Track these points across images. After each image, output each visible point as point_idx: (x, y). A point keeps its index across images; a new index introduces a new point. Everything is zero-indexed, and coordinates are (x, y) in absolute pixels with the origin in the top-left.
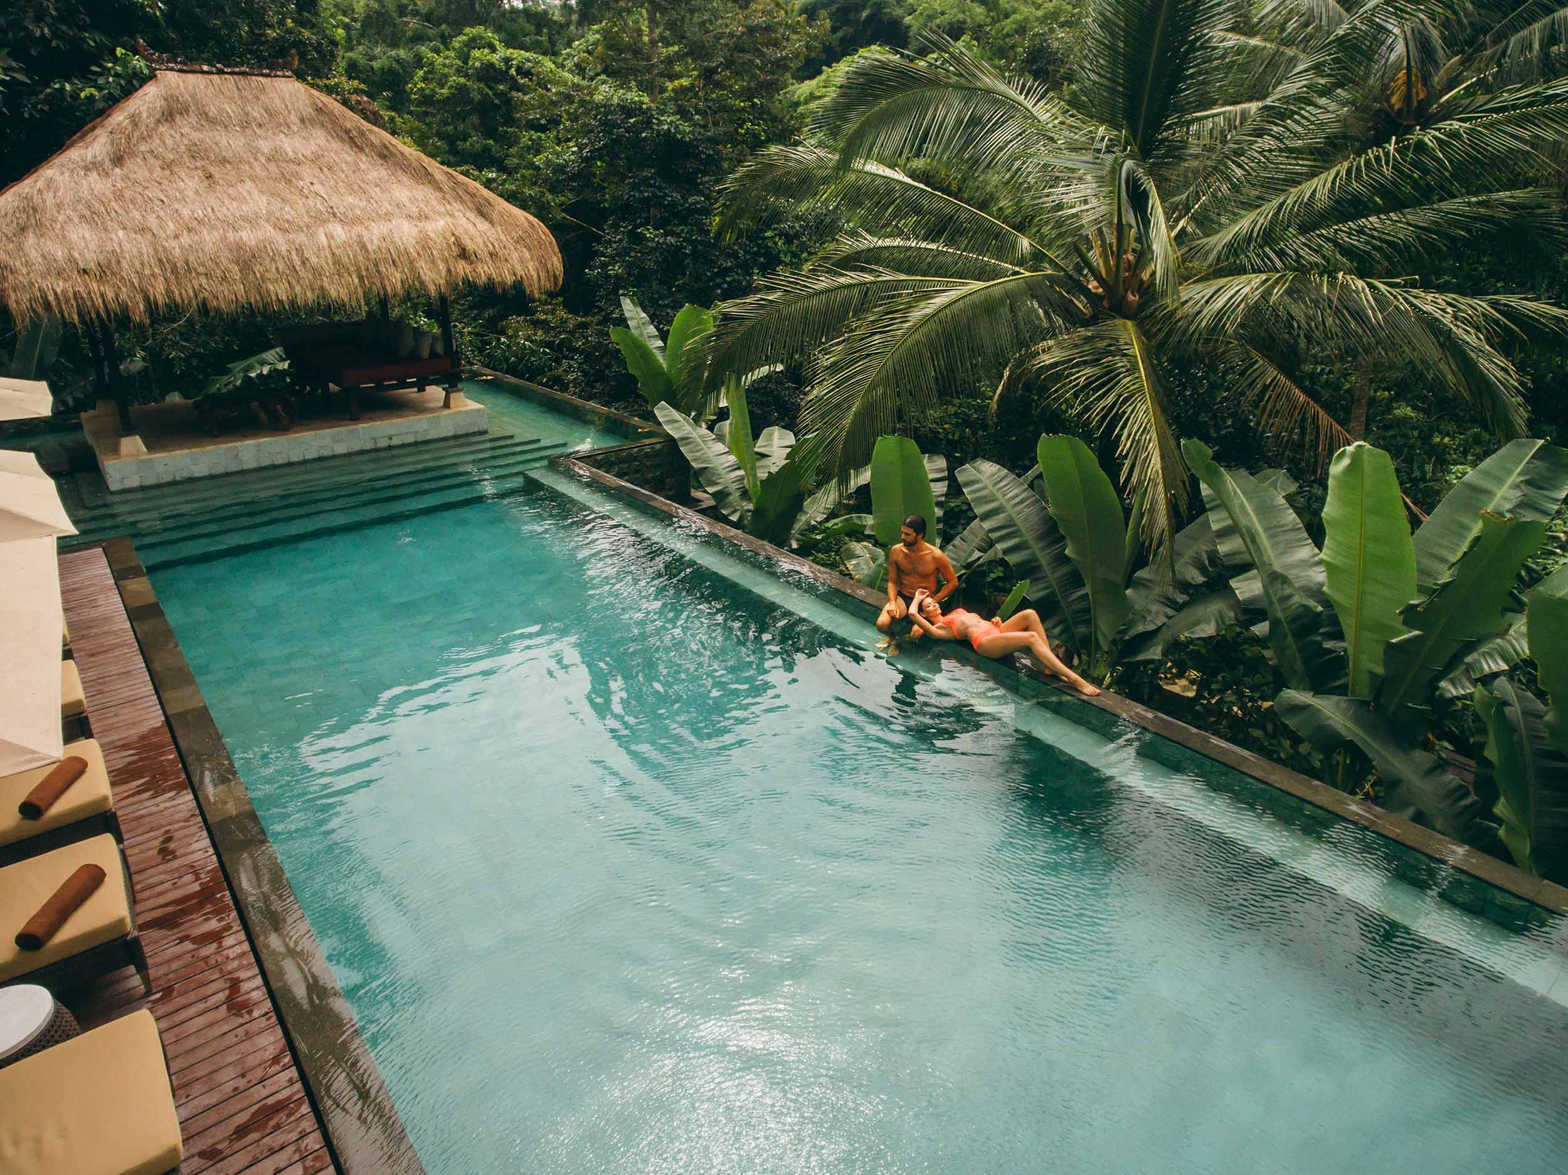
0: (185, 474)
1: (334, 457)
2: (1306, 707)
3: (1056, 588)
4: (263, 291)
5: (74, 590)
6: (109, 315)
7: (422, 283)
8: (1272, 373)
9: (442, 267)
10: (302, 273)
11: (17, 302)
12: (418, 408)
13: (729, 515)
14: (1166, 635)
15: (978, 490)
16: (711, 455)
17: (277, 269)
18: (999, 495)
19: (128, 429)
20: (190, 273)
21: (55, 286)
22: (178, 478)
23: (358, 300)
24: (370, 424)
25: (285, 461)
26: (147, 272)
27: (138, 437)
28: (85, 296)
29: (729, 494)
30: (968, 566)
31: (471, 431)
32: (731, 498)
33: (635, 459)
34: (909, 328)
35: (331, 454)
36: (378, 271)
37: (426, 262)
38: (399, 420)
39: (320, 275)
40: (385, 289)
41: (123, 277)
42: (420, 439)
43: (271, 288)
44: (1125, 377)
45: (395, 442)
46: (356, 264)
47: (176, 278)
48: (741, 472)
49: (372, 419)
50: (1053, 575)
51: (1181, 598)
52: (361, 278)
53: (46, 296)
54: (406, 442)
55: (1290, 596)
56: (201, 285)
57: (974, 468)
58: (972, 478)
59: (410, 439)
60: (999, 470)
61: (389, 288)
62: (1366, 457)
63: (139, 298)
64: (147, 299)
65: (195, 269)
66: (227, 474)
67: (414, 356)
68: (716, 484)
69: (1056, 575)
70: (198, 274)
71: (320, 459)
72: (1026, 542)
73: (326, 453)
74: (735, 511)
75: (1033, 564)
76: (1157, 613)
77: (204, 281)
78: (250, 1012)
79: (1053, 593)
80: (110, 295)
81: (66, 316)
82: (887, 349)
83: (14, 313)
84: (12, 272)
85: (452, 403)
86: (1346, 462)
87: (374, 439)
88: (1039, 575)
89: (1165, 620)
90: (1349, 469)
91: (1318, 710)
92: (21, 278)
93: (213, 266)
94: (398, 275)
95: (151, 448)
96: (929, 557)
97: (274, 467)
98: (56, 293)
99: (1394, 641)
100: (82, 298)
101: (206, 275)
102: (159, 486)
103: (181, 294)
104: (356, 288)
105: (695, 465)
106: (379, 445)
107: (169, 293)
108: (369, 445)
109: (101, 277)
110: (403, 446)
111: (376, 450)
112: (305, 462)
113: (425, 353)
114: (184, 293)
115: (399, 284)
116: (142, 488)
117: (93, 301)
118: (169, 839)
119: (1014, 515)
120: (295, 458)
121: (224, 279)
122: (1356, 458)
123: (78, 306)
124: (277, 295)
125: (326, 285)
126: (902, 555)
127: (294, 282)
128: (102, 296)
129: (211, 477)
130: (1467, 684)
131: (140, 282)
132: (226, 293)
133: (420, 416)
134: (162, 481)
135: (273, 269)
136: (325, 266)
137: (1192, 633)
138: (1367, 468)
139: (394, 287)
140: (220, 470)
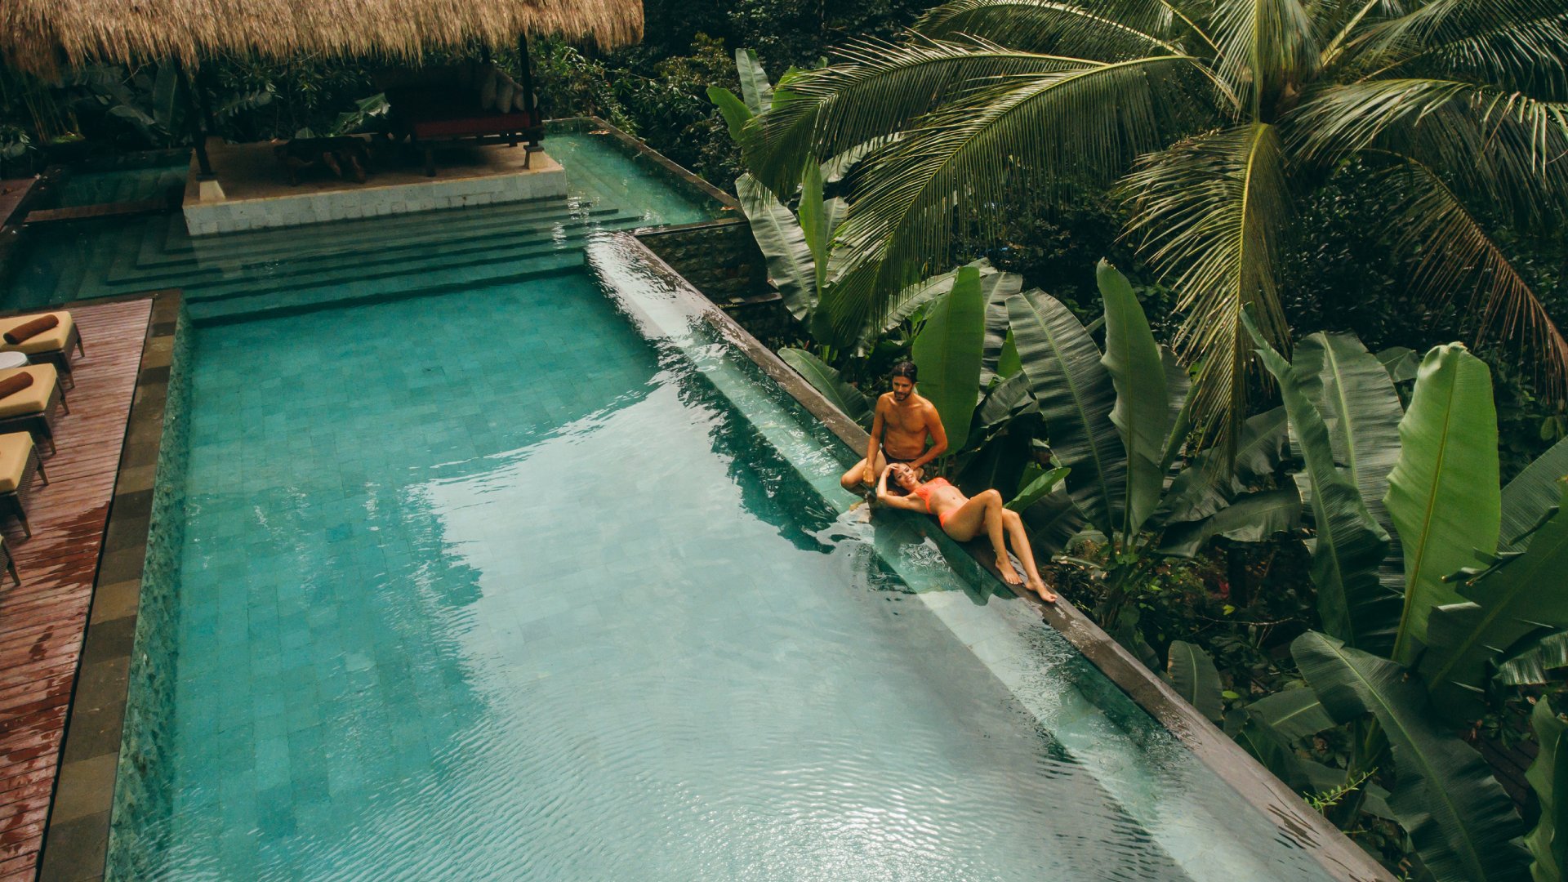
0: (262, 224)
1: (407, 214)
2: (1328, 659)
3: (1096, 454)
4: (316, 36)
5: (107, 343)
6: (159, 55)
7: (483, 32)
8: (1449, 204)
9: (506, 14)
10: (357, 18)
11: (73, 42)
12: (497, 166)
13: (795, 312)
14: (1208, 531)
15: (1028, 326)
16: (786, 242)
17: (331, 12)
18: (1049, 335)
19: (207, 174)
20: (242, 14)
21: (108, 24)
22: (254, 227)
23: (415, 48)
24: (444, 182)
25: (359, 216)
26: (199, 12)
27: (216, 183)
28: (136, 36)
29: (799, 289)
30: (1014, 411)
31: (549, 195)
32: (799, 294)
33: (705, 240)
34: (980, 126)
35: (404, 211)
36: (438, 17)
37: (489, 8)
38: (474, 179)
39: (375, 20)
40: (444, 39)
41: (173, 17)
42: (495, 201)
43: (324, 32)
44: (1216, 208)
45: (470, 202)
46: (414, 9)
47: (228, 18)
48: (812, 265)
49: (448, 176)
50: (1093, 439)
51: (1237, 487)
52: (419, 24)
53: (99, 37)
54: (481, 203)
55: (1351, 517)
56: (251, 28)
57: (1029, 300)
58: (1023, 310)
59: (485, 200)
60: (1057, 306)
61: (447, 37)
62: (1460, 365)
63: (190, 40)
64: (197, 42)
65: (246, 10)
66: (301, 226)
67: (496, 110)
68: (785, 276)
69: (1098, 439)
70: (250, 15)
71: (394, 216)
72: (1069, 395)
73: (399, 209)
74: (802, 308)
75: (1076, 422)
76: (1207, 501)
77: (255, 24)
78: (17, 849)
79: (1093, 457)
80: (161, 36)
81: (119, 57)
82: (949, 150)
83: (69, 51)
84: (66, 9)
85: (531, 162)
86: (1436, 366)
87: (449, 198)
88: (1078, 437)
89: (1214, 512)
90: (1438, 376)
91: (1344, 667)
92: (76, 16)
93: (266, 7)
94: (458, 22)
95: (230, 193)
96: (918, 413)
97: (346, 221)
98: (108, 33)
99: (1442, 608)
100: (134, 38)
101: (258, 16)
102: (235, 233)
103: (231, 36)
104: (413, 36)
105: (766, 253)
106: (453, 205)
107: (220, 36)
108: (444, 204)
109: (152, 16)
110: (478, 206)
111: (450, 210)
112: (378, 218)
113: (506, 108)
114: (236, 36)
115: (459, 34)
116: (220, 235)
117: (144, 42)
118: (47, 637)
119: (1062, 362)
120: (368, 213)
121: (276, 22)
122: (1449, 363)
123: (131, 47)
124: (330, 41)
125: (381, 31)
126: (888, 405)
127: (348, 28)
128: (153, 36)
129: (286, 228)
130: (1537, 673)
131: (191, 23)
132: (278, 37)
133: (496, 177)
134: (238, 229)
135: (327, 12)
136: (381, 10)
137: (1233, 534)
138: (1459, 381)
139: (453, 36)
140: (295, 221)
